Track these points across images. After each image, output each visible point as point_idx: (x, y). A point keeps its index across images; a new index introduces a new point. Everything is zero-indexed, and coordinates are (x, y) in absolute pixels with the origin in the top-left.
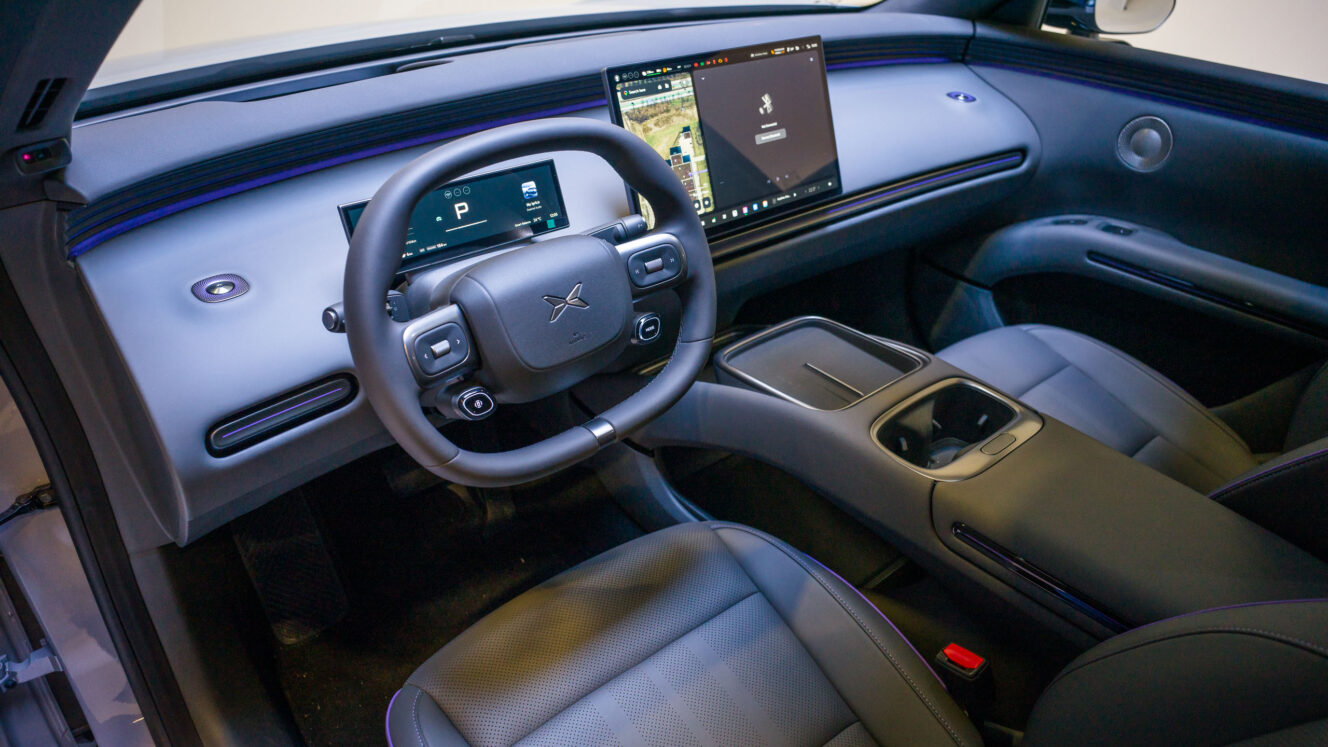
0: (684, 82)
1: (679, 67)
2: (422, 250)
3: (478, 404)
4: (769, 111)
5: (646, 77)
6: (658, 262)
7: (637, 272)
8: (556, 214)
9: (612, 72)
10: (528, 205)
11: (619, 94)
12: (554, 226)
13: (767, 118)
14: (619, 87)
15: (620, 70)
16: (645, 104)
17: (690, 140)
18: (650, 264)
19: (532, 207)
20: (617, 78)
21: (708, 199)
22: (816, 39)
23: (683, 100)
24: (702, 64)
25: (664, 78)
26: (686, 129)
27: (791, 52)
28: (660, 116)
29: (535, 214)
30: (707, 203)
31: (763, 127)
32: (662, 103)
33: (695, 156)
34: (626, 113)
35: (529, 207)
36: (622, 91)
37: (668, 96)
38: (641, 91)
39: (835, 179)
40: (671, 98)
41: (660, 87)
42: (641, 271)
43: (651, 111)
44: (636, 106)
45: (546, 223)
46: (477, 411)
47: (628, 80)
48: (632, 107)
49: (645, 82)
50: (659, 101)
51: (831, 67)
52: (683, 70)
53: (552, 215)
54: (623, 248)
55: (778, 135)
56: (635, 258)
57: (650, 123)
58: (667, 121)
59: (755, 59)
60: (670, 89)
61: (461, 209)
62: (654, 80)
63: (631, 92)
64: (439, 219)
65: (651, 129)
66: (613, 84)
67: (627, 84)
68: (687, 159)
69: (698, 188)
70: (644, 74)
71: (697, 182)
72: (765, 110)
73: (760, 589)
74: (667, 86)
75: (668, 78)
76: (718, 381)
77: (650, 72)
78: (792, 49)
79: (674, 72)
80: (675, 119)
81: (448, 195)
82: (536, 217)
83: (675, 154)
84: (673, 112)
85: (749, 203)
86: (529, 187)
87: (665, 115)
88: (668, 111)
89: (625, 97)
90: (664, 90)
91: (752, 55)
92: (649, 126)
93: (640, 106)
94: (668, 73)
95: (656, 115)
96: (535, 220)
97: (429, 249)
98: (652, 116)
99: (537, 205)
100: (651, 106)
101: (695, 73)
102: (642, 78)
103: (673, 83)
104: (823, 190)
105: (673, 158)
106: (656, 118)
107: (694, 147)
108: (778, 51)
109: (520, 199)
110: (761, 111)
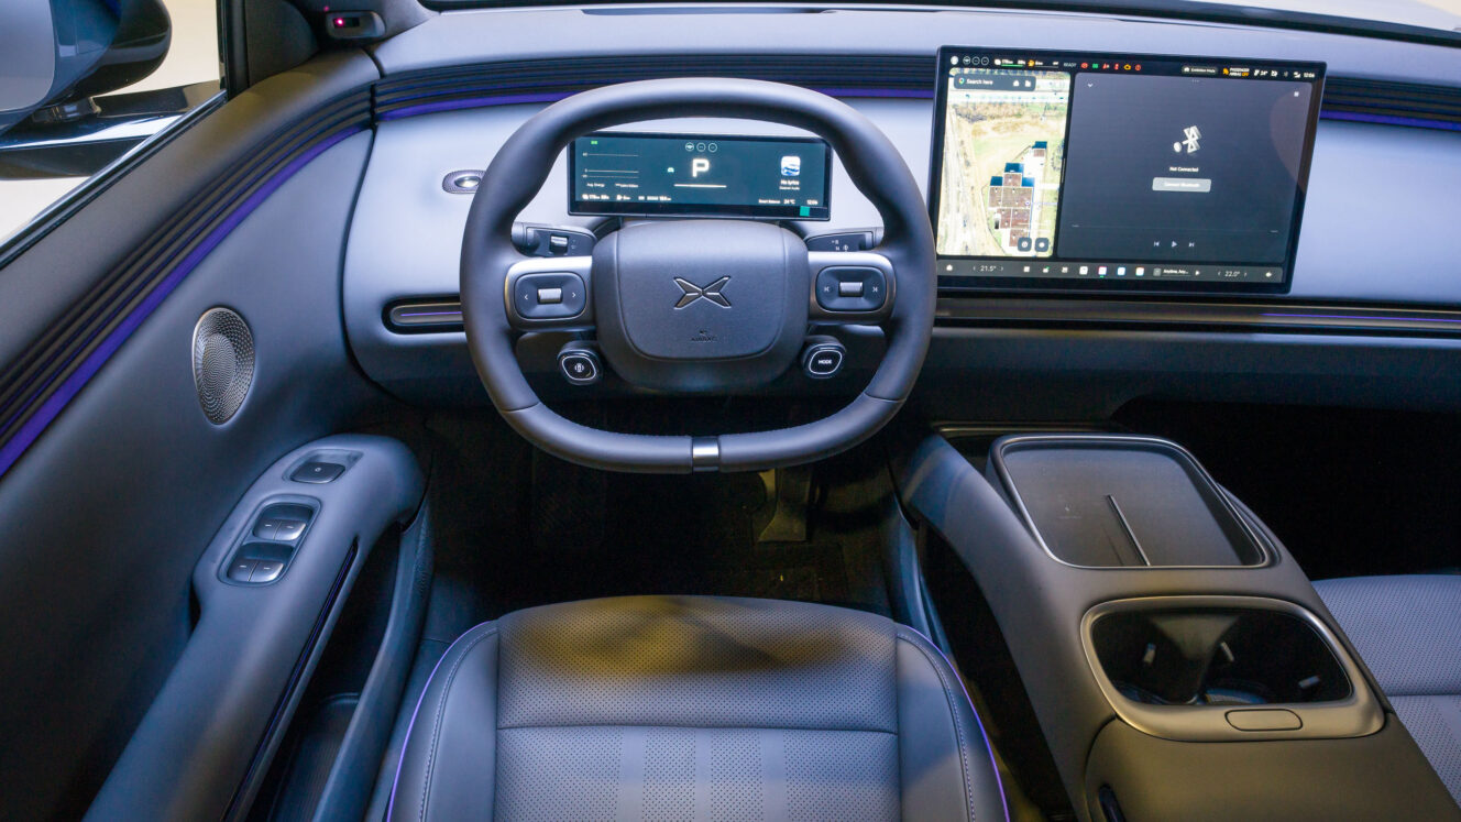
0: (1058, 85)
1: (1056, 63)
2: (641, 198)
3: (579, 368)
4: (1190, 150)
5: (1000, 67)
6: (857, 286)
7: (826, 289)
8: (815, 203)
9: (947, 52)
10: (783, 182)
11: (951, 81)
12: (807, 214)
13: (1184, 158)
14: (953, 72)
15: (961, 52)
16: (987, 100)
17: (1042, 159)
18: (845, 286)
19: (787, 186)
20: (954, 60)
21: (1046, 241)
22: (1319, 67)
23: (1047, 107)
24: (1095, 66)
25: (1026, 73)
26: (1041, 145)
27: (1259, 77)
28: (1004, 120)
29: (789, 194)
30: (1042, 245)
31: (1172, 169)
32: (1014, 104)
33: (1044, 181)
34: (954, 106)
35: (783, 186)
36: (957, 77)
37: (1025, 96)
38: (986, 82)
39: (1280, 272)
40: (1030, 101)
41: (1016, 83)
42: (832, 290)
43: (993, 111)
44: (972, 100)
45: (799, 208)
46: (574, 373)
47: (970, 66)
48: (966, 100)
49: (996, 72)
50: (1009, 101)
51: (1330, 115)
52: (1061, 68)
53: (810, 202)
54: (816, 257)
55: (1197, 185)
56: (828, 272)
57: (986, 125)
58: (1015, 127)
59: (1190, 75)
60: (1032, 88)
61: (700, 166)
62: (1011, 73)
63: (969, 82)
64: (671, 170)
65: (985, 133)
66: (946, 67)
67: (966, 71)
68: (1027, 183)
69: (1034, 224)
70: (998, 62)
71: (1035, 214)
72: (1185, 147)
73: (899, 734)
74: (1028, 84)
75: (1033, 74)
76: (983, 472)
77: (1007, 61)
78: (1264, 73)
79: (1047, 68)
80: (1027, 127)
81: (690, 147)
82: (789, 198)
83: (1012, 172)
84: (1027, 118)
85: (1112, 262)
86: (791, 163)
87: (1014, 119)
88: (1019, 115)
89: (957, 85)
90: (1022, 88)
91: (1187, 69)
92: (983, 128)
93: (978, 101)
94: (1035, 68)
95: (998, 117)
96: (787, 202)
97: (649, 198)
98: (992, 117)
99: (795, 186)
100: (995, 104)
101: (1079, 76)
102: (992, 66)
103: (1038, 82)
104: (1255, 280)
105: (1007, 177)
106: (996, 121)
107: (1045, 171)
108: (1236, 72)
109: (776, 173)
110: (1177, 147)
